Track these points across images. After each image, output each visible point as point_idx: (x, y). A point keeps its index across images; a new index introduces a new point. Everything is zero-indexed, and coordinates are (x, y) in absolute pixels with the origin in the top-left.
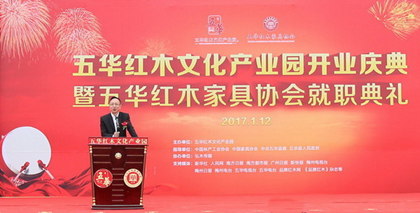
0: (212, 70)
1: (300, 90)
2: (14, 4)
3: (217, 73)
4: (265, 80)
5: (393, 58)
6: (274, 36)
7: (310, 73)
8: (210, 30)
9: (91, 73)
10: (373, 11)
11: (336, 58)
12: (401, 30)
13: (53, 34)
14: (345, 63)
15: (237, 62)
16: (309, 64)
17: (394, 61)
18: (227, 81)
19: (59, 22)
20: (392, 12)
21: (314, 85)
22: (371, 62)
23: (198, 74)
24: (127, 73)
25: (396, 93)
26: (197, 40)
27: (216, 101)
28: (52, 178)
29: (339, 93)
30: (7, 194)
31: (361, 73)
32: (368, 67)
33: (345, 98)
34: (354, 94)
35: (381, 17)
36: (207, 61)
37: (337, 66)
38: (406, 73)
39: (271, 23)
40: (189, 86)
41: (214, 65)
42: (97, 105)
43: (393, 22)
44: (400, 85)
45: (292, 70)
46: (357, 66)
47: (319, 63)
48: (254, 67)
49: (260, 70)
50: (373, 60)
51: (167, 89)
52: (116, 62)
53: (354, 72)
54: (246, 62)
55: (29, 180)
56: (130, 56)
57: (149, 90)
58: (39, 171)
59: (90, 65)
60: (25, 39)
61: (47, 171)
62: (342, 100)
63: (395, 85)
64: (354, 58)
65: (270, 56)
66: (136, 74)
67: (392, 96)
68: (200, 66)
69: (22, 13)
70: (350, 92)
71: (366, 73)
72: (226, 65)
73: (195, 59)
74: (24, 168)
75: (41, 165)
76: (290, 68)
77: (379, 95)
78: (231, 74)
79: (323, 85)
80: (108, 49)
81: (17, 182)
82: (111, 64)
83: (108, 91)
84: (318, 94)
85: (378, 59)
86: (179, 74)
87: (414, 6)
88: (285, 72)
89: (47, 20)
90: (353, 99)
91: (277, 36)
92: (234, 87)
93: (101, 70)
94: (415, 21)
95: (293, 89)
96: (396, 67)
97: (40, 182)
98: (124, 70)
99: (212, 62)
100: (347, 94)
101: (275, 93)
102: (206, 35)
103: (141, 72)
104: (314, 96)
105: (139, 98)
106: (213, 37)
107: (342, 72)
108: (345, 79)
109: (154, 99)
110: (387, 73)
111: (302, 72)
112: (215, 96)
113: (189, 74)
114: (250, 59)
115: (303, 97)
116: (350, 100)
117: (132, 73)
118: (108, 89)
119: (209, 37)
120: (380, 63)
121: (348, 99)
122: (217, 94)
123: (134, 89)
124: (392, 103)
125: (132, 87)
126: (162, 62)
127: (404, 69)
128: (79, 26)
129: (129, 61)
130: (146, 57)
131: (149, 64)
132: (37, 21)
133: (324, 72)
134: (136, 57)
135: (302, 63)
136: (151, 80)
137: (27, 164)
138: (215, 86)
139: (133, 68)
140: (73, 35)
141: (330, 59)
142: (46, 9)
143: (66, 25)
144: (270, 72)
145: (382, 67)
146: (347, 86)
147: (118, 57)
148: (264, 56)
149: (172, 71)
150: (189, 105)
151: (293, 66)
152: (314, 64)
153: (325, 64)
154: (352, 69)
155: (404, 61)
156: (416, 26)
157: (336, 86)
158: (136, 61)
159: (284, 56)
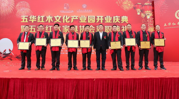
0: (65, 21)
1: (94, 28)
3: (67, 22)
5: (124, 18)
6: (85, 10)
7: (97, 22)
9: (27, 21)
10: (117, 3)
11: (105, 17)
12: (126, 9)
13: (15, 9)
15: (73, 18)
16: (97, 19)
17: (124, 19)
18: (70, 24)
19: (17, 5)
20: (123, 3)
22: (116, 19)
23: (61, 22)
24: (38, 22)
25: (125, 29)
26: (60, 11)
27: (66, 31)
28: (13, 55)
29: (106, 29)
31: (113, 22)
32: (116, 20)
33: (108, 30)
34: (111, 29)
35: (120, 5)
36: (64, 18)
37: (106, 20)
39: (84, 6)
43: (123, 6)
45: (91, 21)
46: (112, 20)
47: (100, 19)
48: (79, 20)
49: (81, 21)
50: (117, 18)
51: (50, 27)
52: (35, 18)
53: (111, 22)
54: (76, 18)
55: (6, 55)
56: (39, 16)
57: (45, 27)
58: (9, 52)
59: (26, 19)
60: (7, 10)
61: (12, 53)
62: (107, 31)
63: (124, 26)
64: (111, 18)
65: (84, 16)
66: (41, 22)
67: (123, 30)
68: (61, 19)
69: (6, 3)
70: (110, 28)
71: (115, 22)
72: (70, 19)
73: (60, 17)
74: (5, 51)
75: (10, 50)
77: (119, 29)
78: (71, 22)
80: (32, 14)
81: (2, 56)
82: (33, 19)
83: (32, 27)
85: (119, 18)
86: (54, 22)
87: (130, 2)
88: (89, 22)
89: (14, 5)
91: (86, 10)
93: (30, 20)
94: (131, 6)
95: (91, 27)
96: (125, 21)
97: (10, 56)
98: (37, 21)
99: (65, 18)
100: (109, 29)
102: (63, 10)
103: (42, 21)
104: (98, 30)
106: (66, 10)
107: (107, 22)
108: (108, 24)
109: (46, 30)
110: (122, 22)
111: (94, 22)
112: (66, 29)
113: (58, 22)
114: (78, 17)
115: (95, 30)
116: (110, 31)
117: (40, 21)
118: (32, 26)
119: (64, 10)
120: (119, 19)
121: (109, 31)
122: (67, 28)
126: (49, 18)
127: (127, 21)
128: (24, 7)
129: (39, 18)
130: (44, 16)
131: (45, 19)
132: (11, 5)
133: (102, 22)
134: (41, 16)
135: (94, 19)
136: (45, 24)
137: (5, 50)
138: (66, 26)
139: (40, 20)
140: (22, 9)
141: (103, 18)
142: (14, 1)
143: (20, 6)
144: (84, 22)
145: (120, 20)
146: (109, 26)
147: (35, 16)
148: (82, 16)
149: (52, 21)
151: (92, 20)
152: (98, 19)
153: (102, 19)
154: (110, 21)
155: (127, 19)
156: (131, 8)
157: (105, 26)
158: (41, 18)
159: (89, 17)
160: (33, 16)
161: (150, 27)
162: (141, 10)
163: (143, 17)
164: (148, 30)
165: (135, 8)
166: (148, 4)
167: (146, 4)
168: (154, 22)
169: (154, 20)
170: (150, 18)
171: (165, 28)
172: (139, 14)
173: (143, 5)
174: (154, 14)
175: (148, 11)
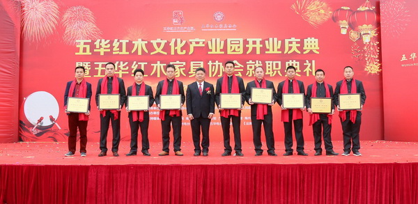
0: (176, 51)
1: (240, 65)
2: (34, 3)
3: (179, 52)
4: (215, 58)
5: (309, 42)
6: (221, 26)
7: (248, 53)
8: (174, 22)
9: (88, 53)
10: (294, 7)
11: (267, 42)
12: (315, 21)
13: (61, 24)
14: (273, 46)
15: (194, 45)
16: (247, 46)
17: (309, 44)
18: (187, 59)
19: (66, 16)
20: (308, 8)
21: (251, 62)
22: (292, 45)
23: (166, 53)
24: (114, 53)
25: (311, 68)
26: (165, 29)
27: (178, 73)
28: (60, 128)
29: (269, 67)
30: (27, 140)
31: (285, 52)
32: (290, 48)
33: (273, 71)
34: (280, 68)
35: (300, 12)
36: (172, 44)
37: (267, 47)
38: (318, 53)
40: (159, 62)
41: (177, 47)
42: (92, 76)
43: (309, 16)
44: (313, 61)
45: (234, 51)
46: (283, 48)
47: (254, 46)
48: (206, 48)
49: (211, 50)
50: (294, 43)
51: (143, 64)
52: (106, 45)
53: (280, 52)
54: (201, 45)
55: (43, 130)
56: (116, 40)
57: (130, 65)
58: (50, 123)
59: (88, 47)
60: (41, 28)
61: (56, 124)
62: (271, 72)
63: (311, 62)
64: (280, 42)
65: (218, 40)
66: (121, 53)
67: (308, 70)
68: (167, 48)
69: (40, 10)
70: (277, 66)
71: (289, 53)
72: (186, 47)
73: (163, 42)
74: (40, 121)
75: (52, 119)
76: (233, 49)
78: (190, 53)
79: (257, 61)
80: (101, 36)
81: (34, 131)
82: (102, 46)
83: (100, 66)
84: (253, 68)
85: (297, 43)
86: (152, 54)
87: (324, 4)
88: (229, 52)
89: (57, 15)
90: (279, 72)
91: (223, 26)
92: (192, 63)
93: (95, 50)
94: (325, 15)
96: (311, 48)
97: (51, 131)
98: (112, 51)
99: (176, 45)
100: (275, 68)
101: (222, 67)
102: (171, 25)
103: (124, 52)
104: (251, 70)
105: (123, 71)
106: (177, 26)
107: (271, 52)
108: (273, 57)
110: (304, 53)
111: (241, 52)
112: (178, 69)
113: (159, 54)
114: (204, 43)
115: (242, 70)
116: (277, 73)
117: (118, 53)
118: (100, 64)
119: (174, 26)
120: (299, 45)
121: (275, 72)
122: (180, 68)
123: (119, 64)
124: (308, 75)
125: (117, 62)
126: (140, 45)
127: (317, 50)
128: (80, 19)
129: (116, 44)
130: (128, 41)
131: (130, 46)
132: (50, 15)
133: (258, 52)
134: (121, 41)
135: (241, 45)
136: (131, 57)
137: (42, 119)
138: (178, 62)
139: (118, 49)
140: (76, 25)
141: (262, 42)
142: (56, 6)
143: (71, 18)
144: (218, 52)
145: (301, 48)
146: (275, 62)
147: (108, 41)
148: (214, 40)
149: (147, 51)
150: (159, 76)
151: (235, 47)
152: (250, 46)
153: (258, 46)
154: (278, 50)
155: (317, 44)
156: (326, 18)
157: (267, 62)
158: (121, 44)
159: (229, 40)
160: (103, 40)
161: (370, 63)
162: (349, 24)
163: (354, 39)
164: (366, 70)
165: (335, 19)
166: (367, 8)
167: (361, 9)
168: (380, 50)
169: (380, 45)
170: (370, 42)
171: (403, 65)
172: (344, 32)
173: (353, 11)
174: (379, 31)
175: (365, 26)
